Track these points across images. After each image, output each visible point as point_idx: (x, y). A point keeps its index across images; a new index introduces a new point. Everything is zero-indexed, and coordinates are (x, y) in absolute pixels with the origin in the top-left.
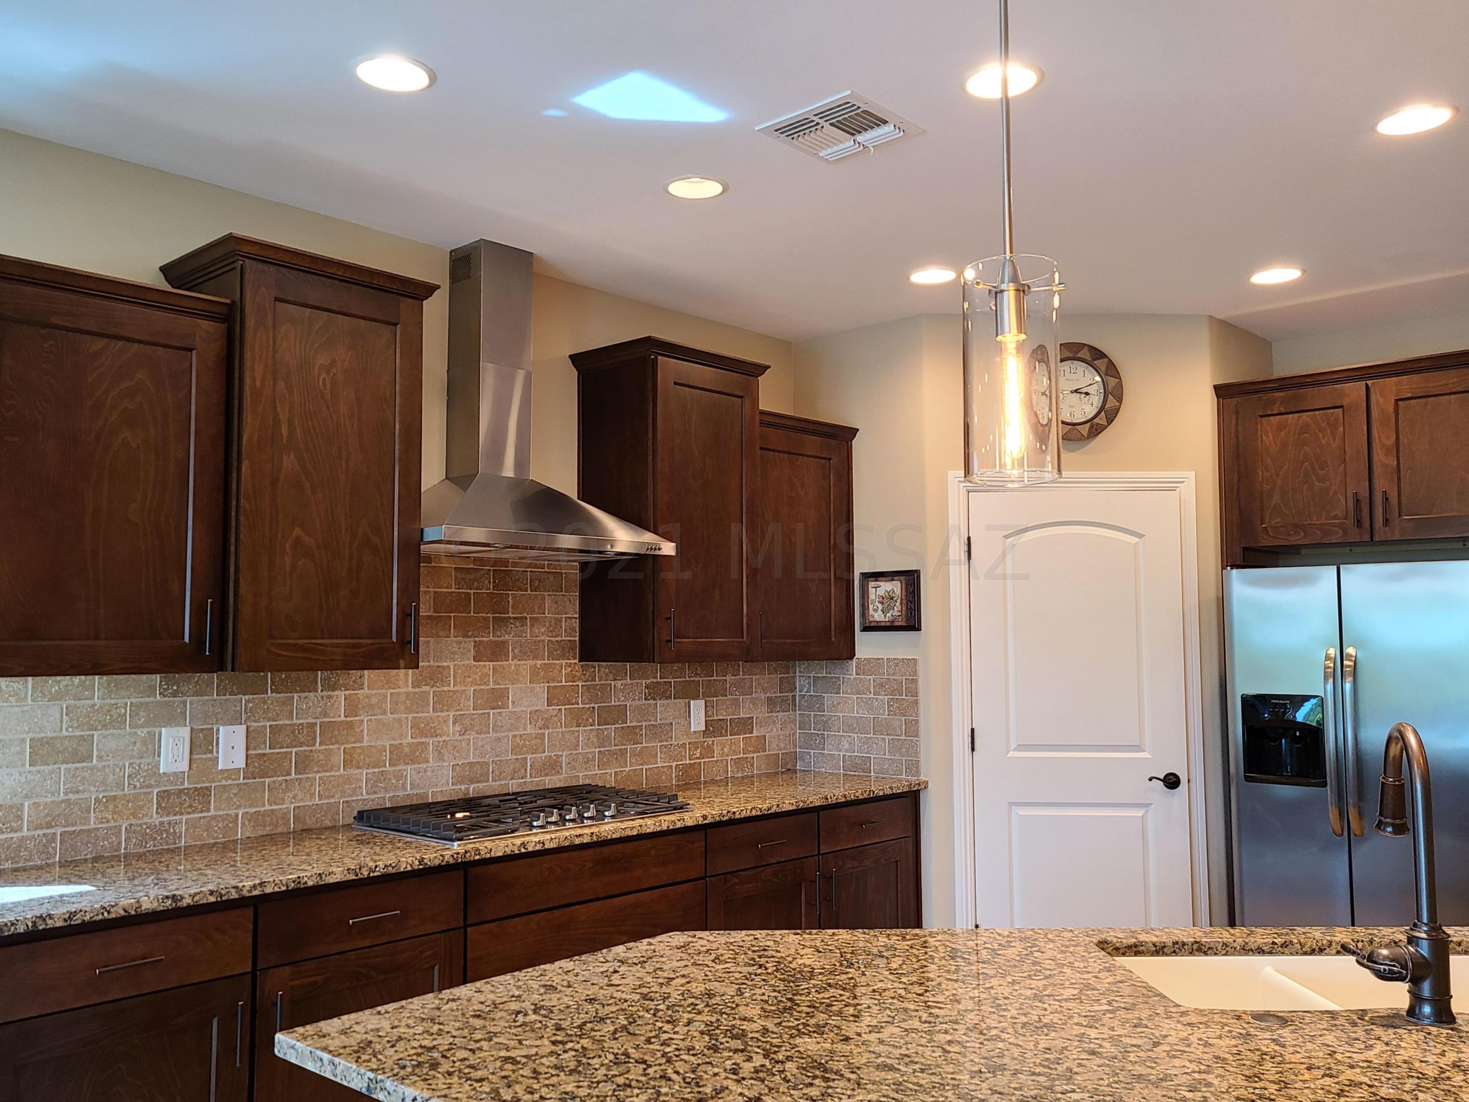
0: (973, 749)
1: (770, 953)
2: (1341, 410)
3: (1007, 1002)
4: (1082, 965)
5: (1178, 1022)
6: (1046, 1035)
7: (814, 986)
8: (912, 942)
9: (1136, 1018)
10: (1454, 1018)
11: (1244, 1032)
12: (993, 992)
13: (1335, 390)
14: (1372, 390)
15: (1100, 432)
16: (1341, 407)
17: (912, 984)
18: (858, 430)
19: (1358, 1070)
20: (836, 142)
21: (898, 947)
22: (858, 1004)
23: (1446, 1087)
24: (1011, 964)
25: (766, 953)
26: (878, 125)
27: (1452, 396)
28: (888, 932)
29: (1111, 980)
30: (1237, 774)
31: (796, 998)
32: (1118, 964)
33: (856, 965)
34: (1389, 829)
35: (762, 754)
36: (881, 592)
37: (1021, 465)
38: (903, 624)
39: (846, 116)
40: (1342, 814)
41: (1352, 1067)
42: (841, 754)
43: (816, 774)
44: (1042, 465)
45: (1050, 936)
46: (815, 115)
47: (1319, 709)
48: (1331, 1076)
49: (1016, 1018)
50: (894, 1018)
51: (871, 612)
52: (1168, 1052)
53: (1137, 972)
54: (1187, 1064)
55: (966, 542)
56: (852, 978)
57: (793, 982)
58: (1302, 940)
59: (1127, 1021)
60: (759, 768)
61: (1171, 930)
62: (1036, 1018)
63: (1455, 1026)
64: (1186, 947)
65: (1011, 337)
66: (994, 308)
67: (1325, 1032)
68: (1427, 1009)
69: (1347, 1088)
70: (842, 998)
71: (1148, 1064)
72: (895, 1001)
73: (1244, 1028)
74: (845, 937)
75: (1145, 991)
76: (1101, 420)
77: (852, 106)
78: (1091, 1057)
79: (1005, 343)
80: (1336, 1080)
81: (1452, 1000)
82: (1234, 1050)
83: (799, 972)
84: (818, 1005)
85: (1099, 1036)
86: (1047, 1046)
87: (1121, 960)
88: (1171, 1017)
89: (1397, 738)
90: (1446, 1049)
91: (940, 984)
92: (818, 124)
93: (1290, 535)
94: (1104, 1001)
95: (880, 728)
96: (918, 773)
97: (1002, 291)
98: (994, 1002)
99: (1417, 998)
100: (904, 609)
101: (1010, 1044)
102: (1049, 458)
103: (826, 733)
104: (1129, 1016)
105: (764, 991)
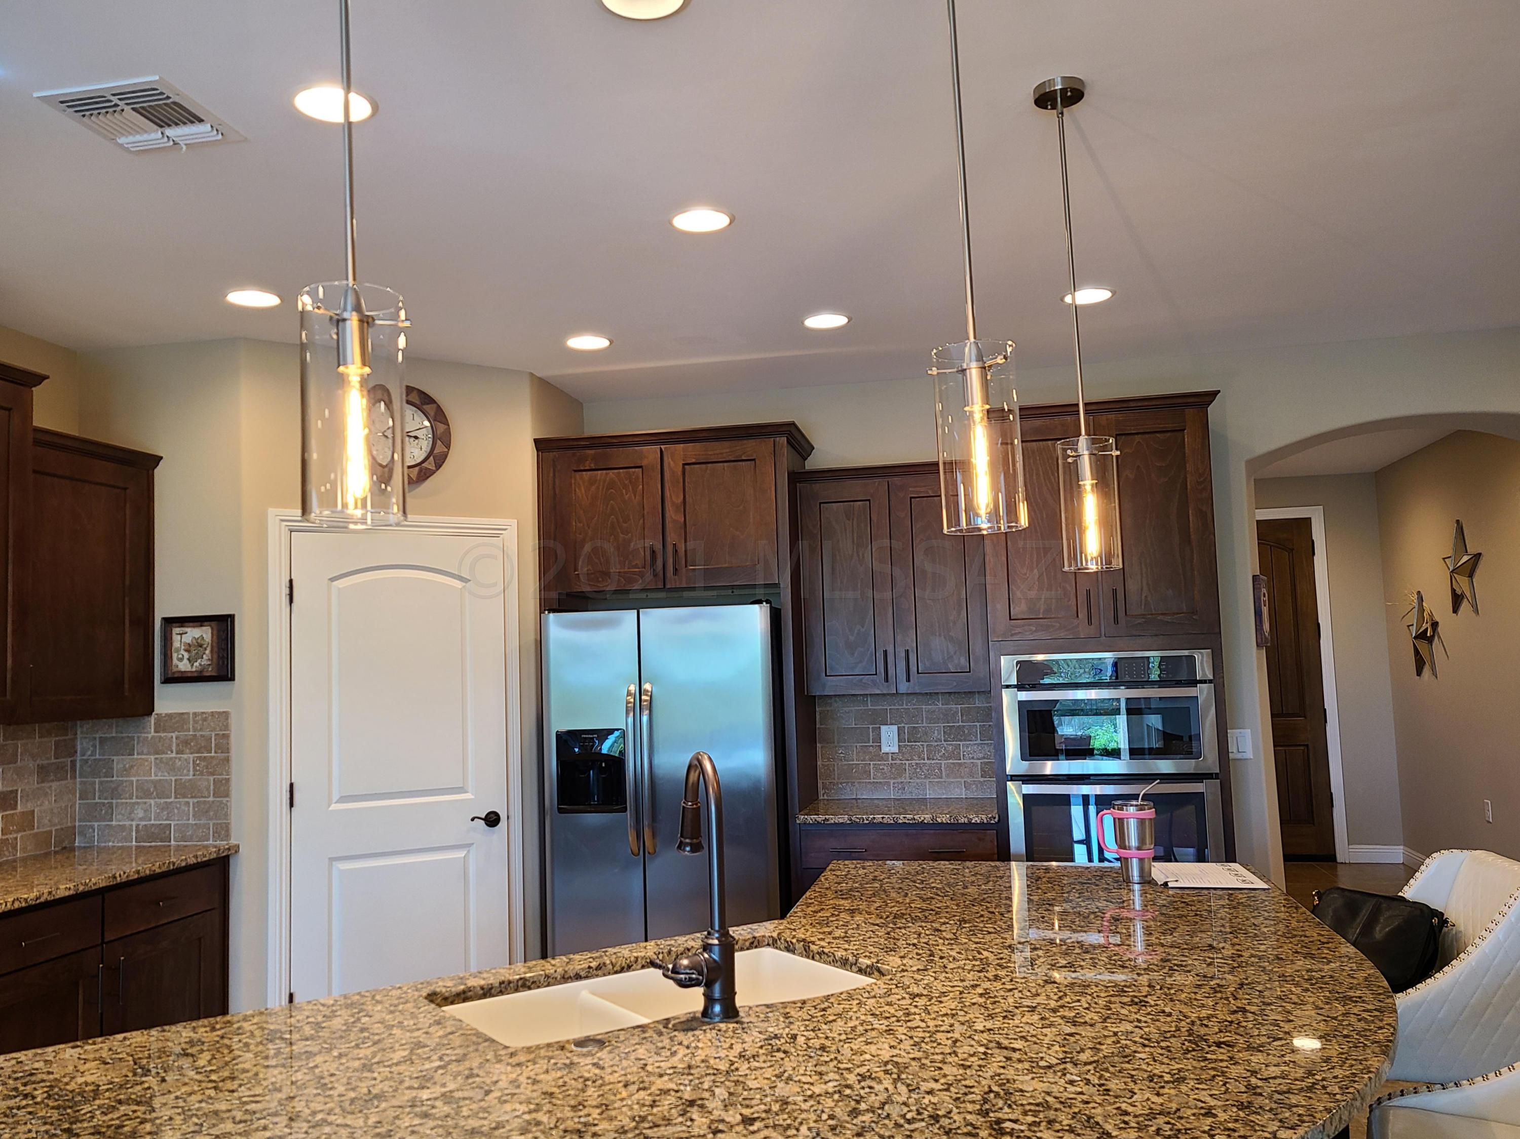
0: (292, 805)
1: (40, 1077)
2: (640, 470)
3: (333, 1079)
4: (412, 1022)
5: (508, 1064)
6: (377, 1107)
7: (99, 1107)
8: (223, 1031)
9: (467, 1069)
10: (738, 1012)
11: (568, 1062)
12: (317, 1071)
13: (636, 451)
14: (665, 454)
15: (428, 477)
16: (641, 467)
17: (223, 1081)
18: (161, 458)
19: (666, 1078)
20: (138, 130)
21: (206, 1040)
22: (157, 1118)
23: (735, 1078)
24: (337, 1035)
25: (33, 1078)
26: (192, 122)
27: (726, 464)
28: (194, 1024)
29: (441, 1033)
30: (552, 808)
31: (74, 1126)
32: (447, 1015)
33: (154, 1071)
34: (688, 849)
35: (28, 832)
36: (187, 639)
37: (364, 506)
38: (214, 674)
39: (151, 104)
40: (639, 835)
41: (661, 1076)
42: (134, 823)
43: (100, 850)
44: (386, 507)
45: (378, 997)
46: (114, 95)
47: (621, 740)
48: (644, 1089)
49: (344, 1095)
50: (202, 1125)
51: (175, 661)
52: (499, 1098)
53: (467, 1020)
54: (518, 1106)
55: (288, 585)
56: (149, 1088)
57: (70, 1107)
58: (614, 961)
59: (459, 1073)
60: (24, 849)
61: (498, 970)
62: (365, 1090)
63: (738, 1019)
64: (511, 985)
65: (354, 371)
66: (335, 337)
67: (637, 1046)
68: (717, 1008)
69: (658, 1098)
70: (136, 1115)
71: (481, 1115)
72: (203, 1105)
73: (567, 1058)
74: (139, 1039)
75: (474, 1039)
76: (430, 464)
77: (159, 94)
78: (424, 1121)
79: (348, 375)
80: (649, 1092)
81: (737, 997)
82: (561, 1082)
83: (79, 1094)
84: (104, 1130)
85: (430, 1096)
86: (377, 1119)
87: (449, 1009)
88: (500, 1061)
89: (695, 765)
90: (733, 1042)
91: (256, 1074)
92: (116, 105)
93: (599, 582)
94: (435, 1057)
95: (183, 790)
96: (228, 836)
97: (344, 320)
98: (319, 1082)
99: (709, 1000)
100: (215, 656)
101: (337, 1125)
102: (394, 500)
103: (114, 801)
104: (461, 1068)
105: (29, 1126)
